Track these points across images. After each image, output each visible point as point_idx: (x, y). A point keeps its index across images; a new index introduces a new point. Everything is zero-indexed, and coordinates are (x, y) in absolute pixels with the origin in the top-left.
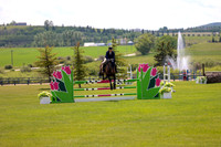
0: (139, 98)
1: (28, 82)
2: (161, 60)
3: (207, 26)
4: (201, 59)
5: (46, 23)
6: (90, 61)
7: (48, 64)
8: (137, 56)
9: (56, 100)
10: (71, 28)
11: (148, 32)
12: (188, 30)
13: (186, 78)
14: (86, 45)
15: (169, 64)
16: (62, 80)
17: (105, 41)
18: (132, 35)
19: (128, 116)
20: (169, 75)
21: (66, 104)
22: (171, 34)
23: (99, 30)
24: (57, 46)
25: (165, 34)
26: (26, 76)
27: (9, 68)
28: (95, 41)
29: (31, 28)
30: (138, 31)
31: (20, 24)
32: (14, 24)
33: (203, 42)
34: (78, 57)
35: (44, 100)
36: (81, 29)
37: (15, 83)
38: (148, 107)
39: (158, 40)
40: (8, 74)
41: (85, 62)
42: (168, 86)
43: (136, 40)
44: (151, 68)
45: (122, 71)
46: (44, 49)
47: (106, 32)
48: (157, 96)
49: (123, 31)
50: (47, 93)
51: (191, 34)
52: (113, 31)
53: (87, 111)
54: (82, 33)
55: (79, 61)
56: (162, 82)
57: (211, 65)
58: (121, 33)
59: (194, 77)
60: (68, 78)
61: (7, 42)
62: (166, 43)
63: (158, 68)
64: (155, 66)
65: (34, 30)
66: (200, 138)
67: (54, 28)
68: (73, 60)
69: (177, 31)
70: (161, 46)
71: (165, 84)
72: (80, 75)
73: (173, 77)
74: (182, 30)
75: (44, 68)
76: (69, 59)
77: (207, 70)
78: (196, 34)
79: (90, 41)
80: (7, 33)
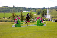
0: (37, 26)
1: (9, 21)
2: (43, 16)
3: (55, 7)
4: (53, 16)
5: (13, 6)
6: (25, 16)
7: (14, 17)
8: (37, 15)
9: (16, 26)
10: (20, 7)
11: (40, 8)
12: (50, 8)
13: (49, 20)
14: (24, 12)
15: (45, 17)
16: (17, 21)
17: (29, 11)
18: (35, 9)
19: (34, 30)
20: (45, 20)
21: (19, 27)
22: (46, 9)
23: (27, 8)
24: (16, 12)
25: (44, 9)
26: (8, 20)
27: (4, 18)
28: (26, 11)
29: (10, 7)
30: (37, 8)
31: (7, 6)
32: (5, 6)
33: (54, 11)
34: (22, 15)
35: (13, 26)
36: (22, 8)
37: (5, 22)
38: (40, 28)
39: (42, 11)
40: (4, 19)
41: (24, 16)
42: (45, 22)
43: (37, 11)
44: (40, 18)
45: (33, 19)
46: (13, 13)
47: (29, 8)
48: (42, 25)
49: (33, 8)
50: (14, 24)
51: (51, 9)
52: (31, 8)
53: (24, 29)
54: (22, 9)
55: (22, 16)
56: (43, 21)
57: (56, 17)
58: (33, 9)
59: (52, 20)
60: (19, 21)
61: (3, 11)
62: (44, 11)
63: (42, 18)
64: (42, 17)
65: (10, 8)
66: (53, 36)
67: (15, 7)
68: (20, 16)
69: (47, 8)
70: (43, 12)
71: (44, 22)
72: (22, 20)
73: (46, 20)
74: (48, 8)
75: (13, 18)
76: (19, 15)
77: (55, 18)
78: (52, 9)
79: (25, 11)
80: (3, 9)
